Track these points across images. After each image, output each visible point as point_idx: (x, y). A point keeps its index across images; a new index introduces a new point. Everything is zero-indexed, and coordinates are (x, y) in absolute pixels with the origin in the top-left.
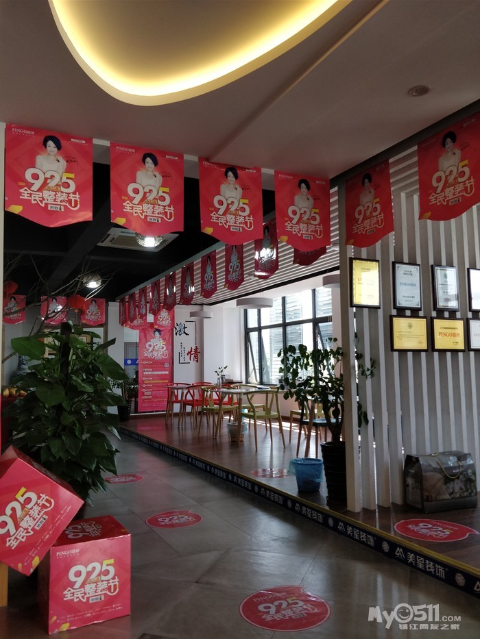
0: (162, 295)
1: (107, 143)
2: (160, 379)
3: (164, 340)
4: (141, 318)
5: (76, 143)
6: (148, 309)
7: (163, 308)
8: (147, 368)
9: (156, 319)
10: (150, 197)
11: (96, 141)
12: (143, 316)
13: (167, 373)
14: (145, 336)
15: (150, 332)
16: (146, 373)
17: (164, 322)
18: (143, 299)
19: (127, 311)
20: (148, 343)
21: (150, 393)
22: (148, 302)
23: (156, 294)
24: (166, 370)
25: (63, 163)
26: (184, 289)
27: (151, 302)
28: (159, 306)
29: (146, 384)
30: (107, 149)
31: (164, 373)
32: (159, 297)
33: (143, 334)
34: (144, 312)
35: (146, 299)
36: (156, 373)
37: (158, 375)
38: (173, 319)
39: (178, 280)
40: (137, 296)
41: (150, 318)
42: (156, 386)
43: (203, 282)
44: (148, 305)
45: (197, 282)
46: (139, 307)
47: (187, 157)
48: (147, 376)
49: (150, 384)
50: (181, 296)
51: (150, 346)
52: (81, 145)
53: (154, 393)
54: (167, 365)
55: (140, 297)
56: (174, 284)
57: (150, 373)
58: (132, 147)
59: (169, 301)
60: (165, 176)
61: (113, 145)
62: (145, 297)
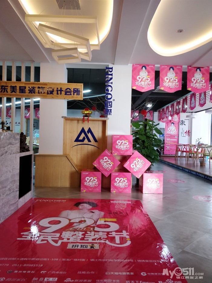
0: (175, 109)
1: (159, 66)
2: (173, 142)
3: (175, 127)
4: (166, 118)
5: (150, 67)
6: (169, 114)
7: (175, 114)
8: (168, 138)
9: (172, 118)
10: (171, 80)
11: (156, 65)
12: (167, 117)
13: (176, 140)
14: (168, 125)
15: (170, 124)
16: (168, 140)
17: (175, 120)
18: (167, 111)
19: (161, 115)
20: (169, 128)
21: (169, 148)
22: (169, 112)
23: (172, 108)
24: (176, 139)
25: (147, 73)
26: (183, 107)
27: (171, 112)
28: (174, 113)
29: (167, 144)
30: (159, 67)
31: (175, 140)
32: (174, 110)
33: (167, 124)
34: (168, 116)
35: (168, 111)
36: (171, 140)
37: (172, 141)
38: (179, 119)
39: (181, 103)
40: (165, 109)
41: (170, 118)
42: (171, 145)
43: (191, 104)
44: (169, 113)
45: (188, 104)
46: (166, 114)
47: (183, 66)
48: (168, 141)
49: (169, 144)
50: (182, 109)
51: (169, 129)
52: (152, 67)
53: (171, 148)
54: (176, 137)
55: (166, 110)
56: (179, 104)
57: (169, 140)
58: (166, 66)
59: (178, 111)
60: (176, 73)
61: (161, 66)
62: (168, 110)
